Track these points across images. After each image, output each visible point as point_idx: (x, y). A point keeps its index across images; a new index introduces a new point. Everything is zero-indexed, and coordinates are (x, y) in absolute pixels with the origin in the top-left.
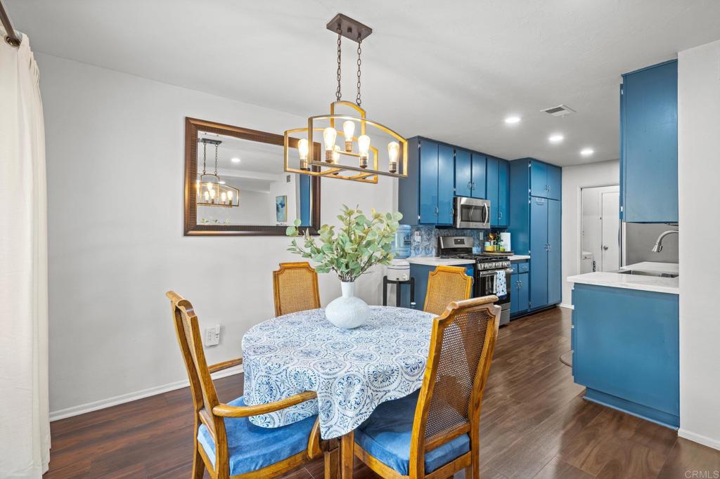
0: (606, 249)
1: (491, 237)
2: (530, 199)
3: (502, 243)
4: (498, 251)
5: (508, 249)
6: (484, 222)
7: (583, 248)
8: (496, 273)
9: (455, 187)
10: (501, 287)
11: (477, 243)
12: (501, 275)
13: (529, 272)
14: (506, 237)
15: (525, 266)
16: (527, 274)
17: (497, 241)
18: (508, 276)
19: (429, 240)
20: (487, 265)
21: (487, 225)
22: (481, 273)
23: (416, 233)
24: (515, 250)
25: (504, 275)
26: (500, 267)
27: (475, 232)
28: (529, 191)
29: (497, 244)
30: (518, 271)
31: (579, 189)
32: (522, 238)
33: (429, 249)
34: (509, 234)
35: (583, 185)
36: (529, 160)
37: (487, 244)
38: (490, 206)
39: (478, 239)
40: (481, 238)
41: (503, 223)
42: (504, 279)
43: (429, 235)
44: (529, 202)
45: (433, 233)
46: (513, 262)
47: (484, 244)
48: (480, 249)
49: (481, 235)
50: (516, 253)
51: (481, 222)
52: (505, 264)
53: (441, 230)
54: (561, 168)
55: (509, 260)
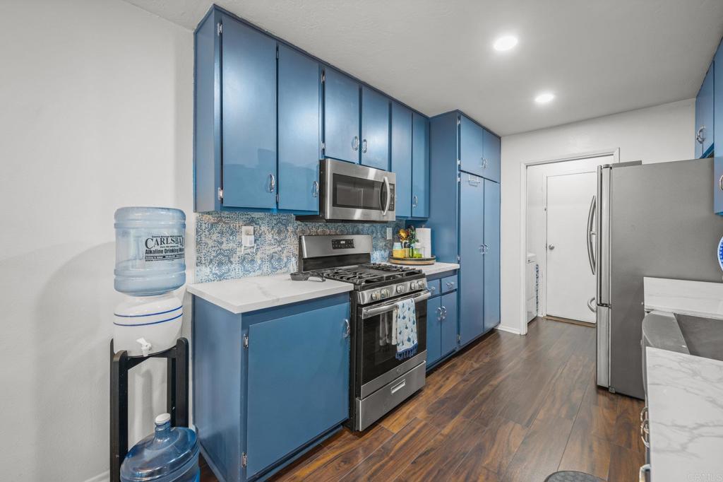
0: (552, 248)
1: (403, 234)
2: (459, 176)
3: (416, 245)
4: (412, 257)
5: (427, 254)
6: (383, 209)
7: (528, 250)
8: (397, 307)
9: (324, 141)
10: (406, 332)
11: (382, 244)
12: (405, 309)
13: (458, 290)
14: (423, 235)
15: (452, 282)
16: (455, 294)
17: (410, 240)
18: (421, 309)
19: (280, 242)
20: (377, 293)
21: (390, 216)
22: (364, 310)
23: (244, 228)
24: (436, 256)
25: (413, 308)
26: (408, 291)
27: (378, 226)
28: (458, 162)
29: (409, 246)
30: (441, 291)
31: (523, 167)
32: (447, 237)
33: (280, 260)
34: (430, 229)
35: (528, 162)
36: (458, 114)
37: (397, 246)
38: (394, 182)
39: (384, 237)
40: (389, 236)
41: (420, 212)
42: (412, 316)
43: (279, 232)
44: (458, 179)
45: (290, 228)
46: (431, 278)
47: (393, 245)
48: (386, 254)
49: (389, 231)
50: (438, 260)
51: (379, 209)
52: (415, 284)
53: (310, 224)
54: (500, 138)
55: (423, 276)
